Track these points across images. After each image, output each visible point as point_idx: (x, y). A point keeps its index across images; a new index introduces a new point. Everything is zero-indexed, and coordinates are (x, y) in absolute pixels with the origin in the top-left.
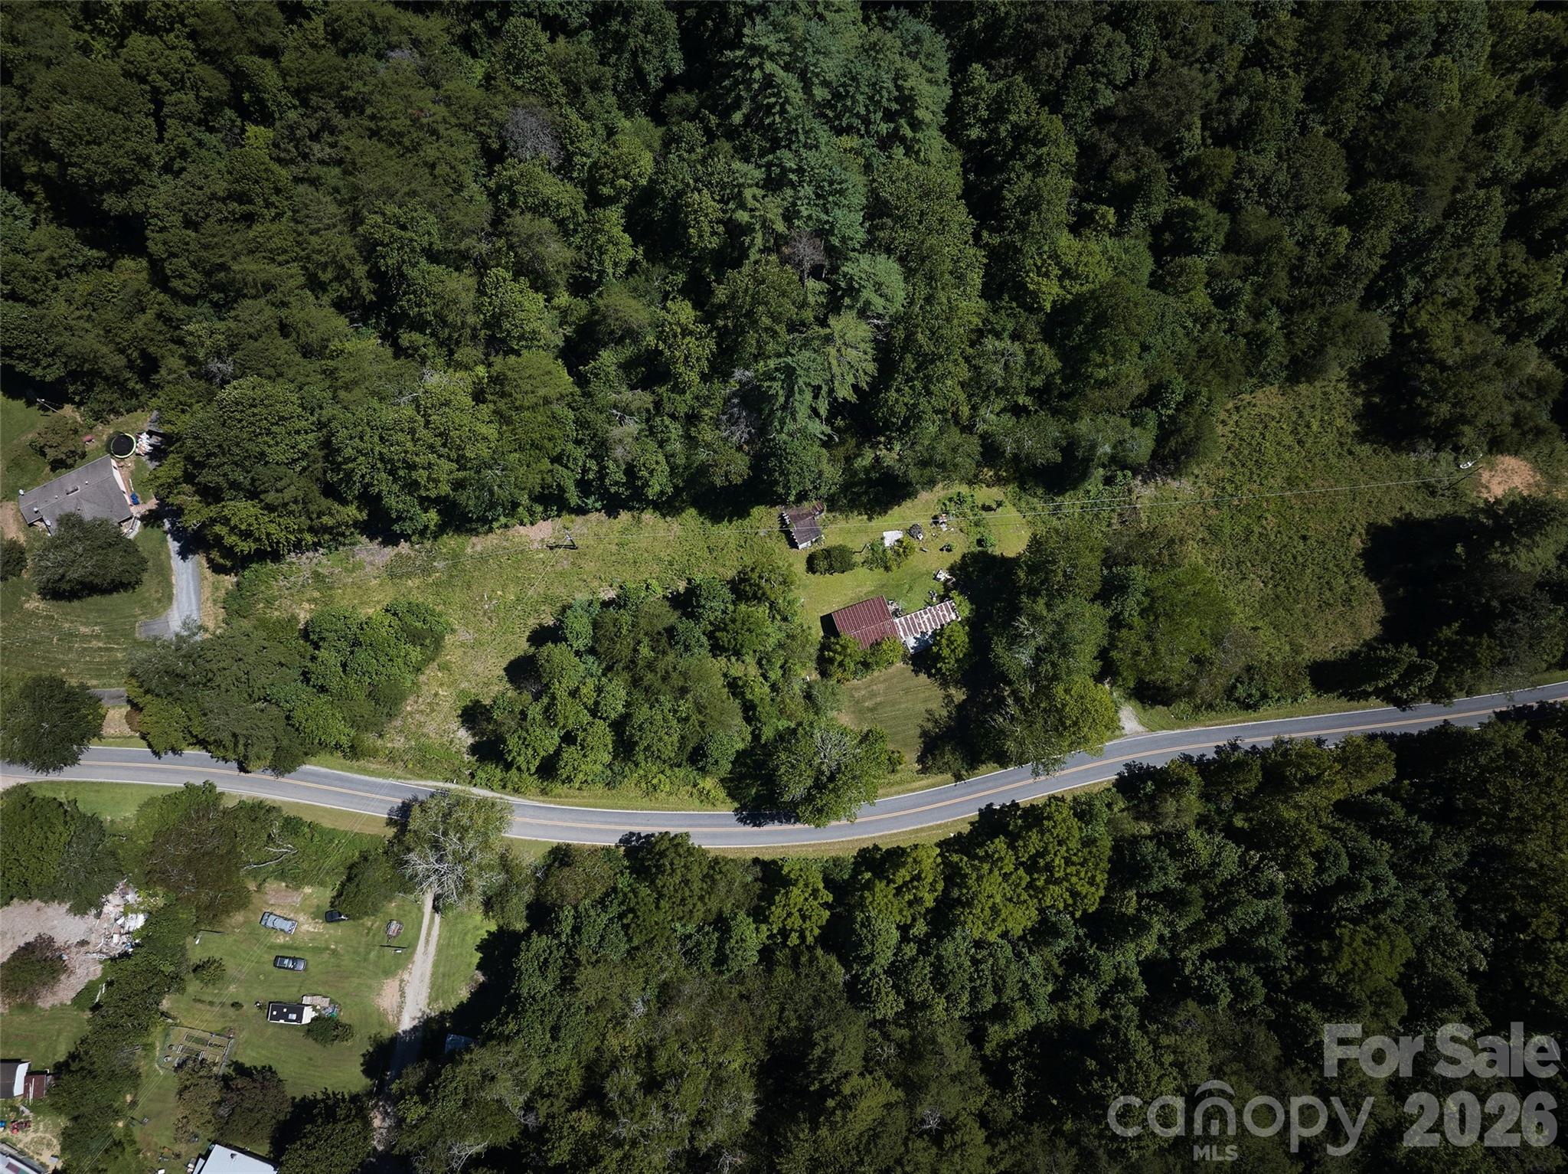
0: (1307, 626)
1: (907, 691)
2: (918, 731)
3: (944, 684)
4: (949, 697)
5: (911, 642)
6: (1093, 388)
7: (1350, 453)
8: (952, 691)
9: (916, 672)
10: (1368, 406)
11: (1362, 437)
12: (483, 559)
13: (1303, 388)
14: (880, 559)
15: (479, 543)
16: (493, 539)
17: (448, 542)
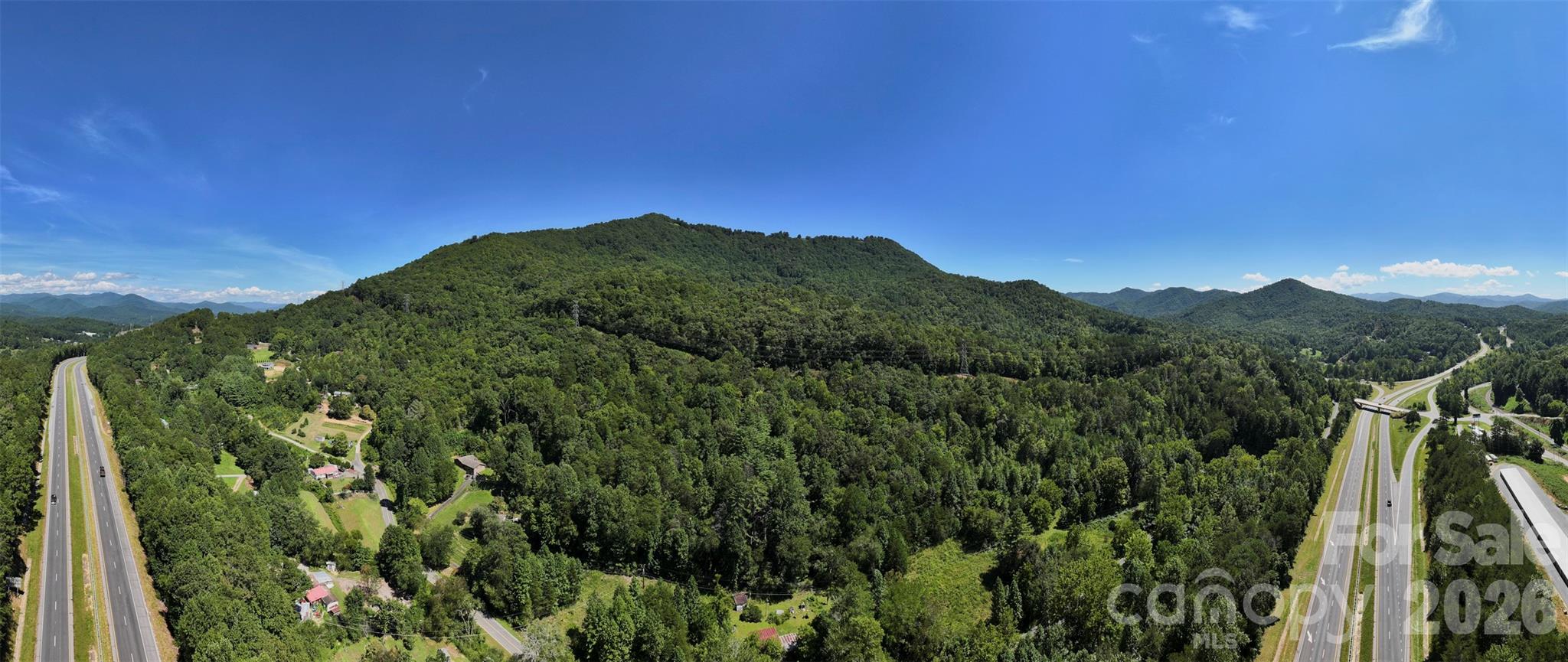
5: (786, 646)
6: (856, 534)
7: (964, 558)
10: (964, 545)
11: (965, 552)
12: (606, 582)
13: (940, 546)
14: (774, 619)
15: (607, 577)
16: (612, 577)
17: (596, 573)
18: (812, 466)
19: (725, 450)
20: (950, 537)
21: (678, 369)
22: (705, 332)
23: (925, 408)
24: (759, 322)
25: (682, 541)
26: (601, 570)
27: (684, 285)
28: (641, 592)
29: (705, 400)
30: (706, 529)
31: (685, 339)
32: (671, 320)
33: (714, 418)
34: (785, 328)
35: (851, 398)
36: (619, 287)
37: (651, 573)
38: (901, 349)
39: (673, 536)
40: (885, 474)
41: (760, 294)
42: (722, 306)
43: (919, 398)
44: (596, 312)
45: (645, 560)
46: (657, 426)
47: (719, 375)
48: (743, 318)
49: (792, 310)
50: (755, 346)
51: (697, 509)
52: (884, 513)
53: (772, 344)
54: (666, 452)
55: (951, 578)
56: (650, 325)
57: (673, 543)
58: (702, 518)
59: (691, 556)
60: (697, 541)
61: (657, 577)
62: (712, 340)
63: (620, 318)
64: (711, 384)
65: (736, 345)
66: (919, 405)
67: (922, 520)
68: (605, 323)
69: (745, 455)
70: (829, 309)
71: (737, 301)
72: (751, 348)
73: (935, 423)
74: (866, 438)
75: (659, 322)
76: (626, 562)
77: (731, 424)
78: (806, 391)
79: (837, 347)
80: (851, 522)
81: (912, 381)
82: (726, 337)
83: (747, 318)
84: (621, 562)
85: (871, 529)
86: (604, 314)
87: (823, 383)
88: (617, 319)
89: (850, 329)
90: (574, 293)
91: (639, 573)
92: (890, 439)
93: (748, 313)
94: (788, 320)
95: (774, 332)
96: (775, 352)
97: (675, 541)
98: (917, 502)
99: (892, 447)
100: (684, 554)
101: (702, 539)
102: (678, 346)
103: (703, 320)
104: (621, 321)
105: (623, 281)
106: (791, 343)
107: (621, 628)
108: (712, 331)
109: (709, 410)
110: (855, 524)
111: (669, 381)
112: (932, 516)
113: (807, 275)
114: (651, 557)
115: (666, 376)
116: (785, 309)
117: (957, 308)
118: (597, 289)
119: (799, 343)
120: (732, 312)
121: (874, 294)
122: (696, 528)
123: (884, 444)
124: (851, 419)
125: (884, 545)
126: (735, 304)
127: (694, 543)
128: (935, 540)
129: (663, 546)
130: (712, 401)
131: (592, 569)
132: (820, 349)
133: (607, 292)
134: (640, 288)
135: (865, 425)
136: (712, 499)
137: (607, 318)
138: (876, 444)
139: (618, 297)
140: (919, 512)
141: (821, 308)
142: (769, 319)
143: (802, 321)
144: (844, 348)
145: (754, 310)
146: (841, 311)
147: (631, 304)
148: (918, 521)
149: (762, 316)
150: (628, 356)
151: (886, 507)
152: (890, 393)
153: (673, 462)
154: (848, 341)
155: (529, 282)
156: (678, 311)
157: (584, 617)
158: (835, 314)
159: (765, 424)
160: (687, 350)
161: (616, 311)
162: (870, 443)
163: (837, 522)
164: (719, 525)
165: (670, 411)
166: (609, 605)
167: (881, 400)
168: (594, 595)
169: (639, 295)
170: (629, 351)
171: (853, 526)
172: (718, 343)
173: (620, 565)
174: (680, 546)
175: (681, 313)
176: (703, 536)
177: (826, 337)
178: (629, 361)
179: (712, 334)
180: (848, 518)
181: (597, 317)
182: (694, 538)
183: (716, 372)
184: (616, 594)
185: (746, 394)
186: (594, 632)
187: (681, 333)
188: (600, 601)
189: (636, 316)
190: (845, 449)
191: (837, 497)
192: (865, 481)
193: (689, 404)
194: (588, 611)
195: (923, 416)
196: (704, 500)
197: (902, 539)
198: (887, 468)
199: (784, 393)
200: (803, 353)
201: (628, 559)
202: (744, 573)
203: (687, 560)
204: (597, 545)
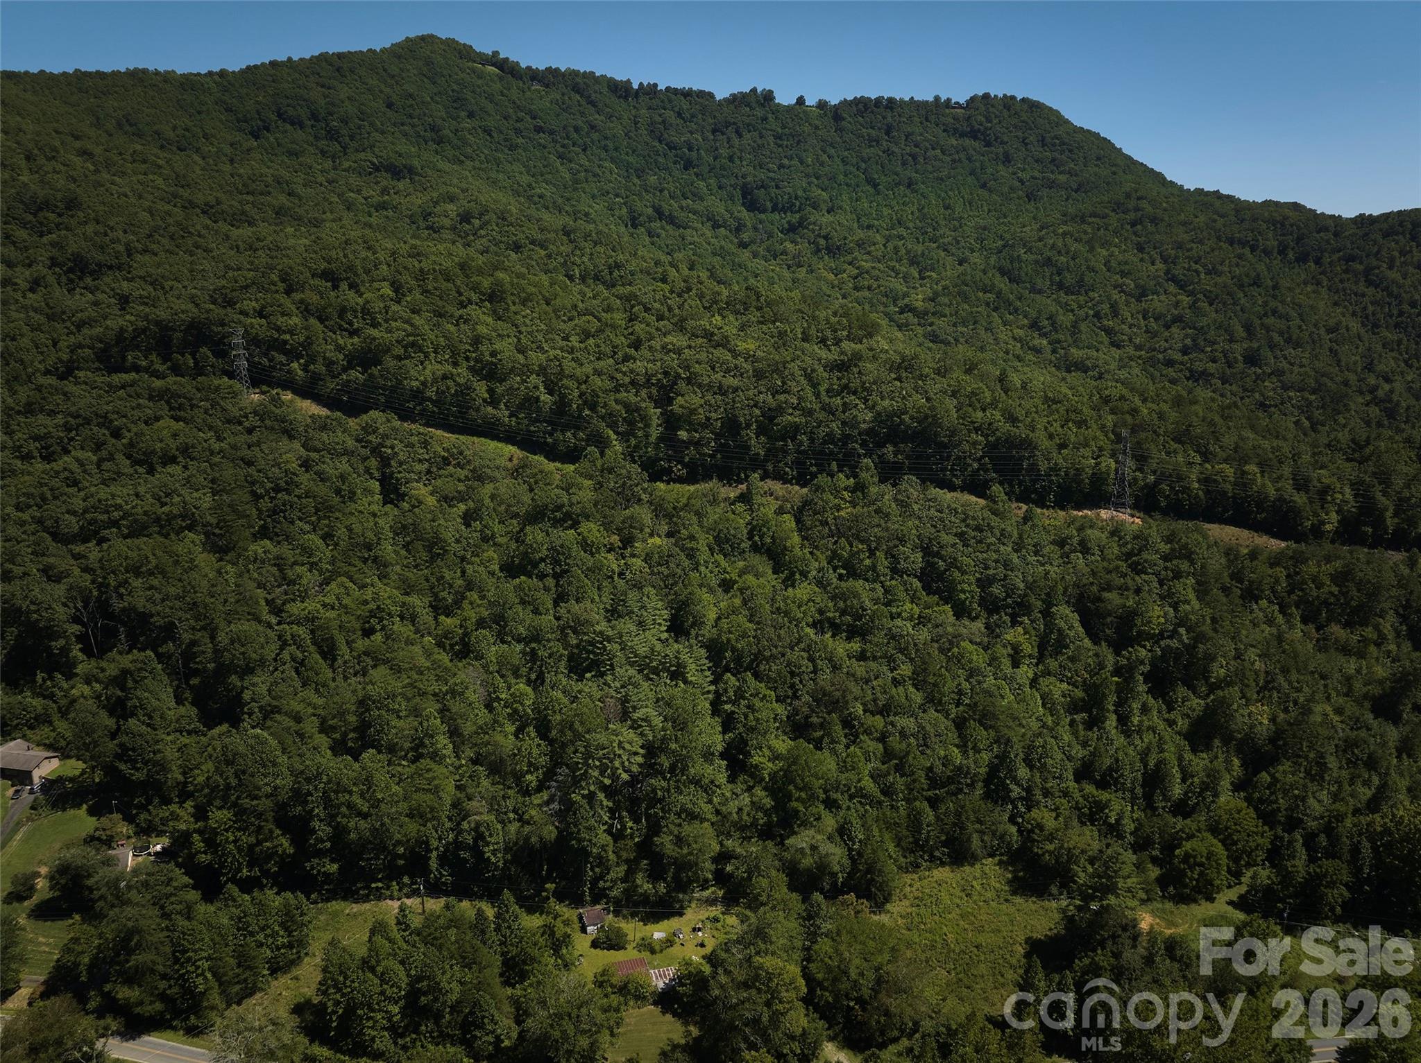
0: (986, 999)
1: (654, 1024)
2: (659, 1051)
3: (686, 1024)
4: (689, 1033)
5: (661, 985)
6: (799, 826)
7: (1007, 900)
8: (692, 1028)
9: (664, 1013)
10: (1015, 878)
11: (1014, 893)
12: (354, 918)
13: (967, 868)
14: (648, 946)
15: (356, 908)
16: (367, 906)
17: (335, 905)
18: (740, 694)
19: (578, 668)
20: (992, 855)
21: (488, 488)
22: (545, 398)
23: (997, 590)
24: (666, 374)
25: (491, 835)
26: (345, 898)
27: (499, 283)
28: (416, 922)
29: (542, 560)
30: (533, 812)
31: (503, 414)
32: (471, 369)
33: (560, 599)
34: (721, 391)
35: (840, 558)
36: (344, 285)
37: (435, 890)
38: (975, 443)
39: (476, 829)
40: (878, 721)
41: (674, 301)
42: (586, 335)
43: (987, 568)
44: (293, 355)
45: (425, 871)
46: (442, 618)
47: (571, 505)
48: (630, 364)
49: (742, 346)
50: (655, 432)
51: (518, 777)
52: (861, 793)
53: (692, 427)
54: (461, 677)
55: (971, 928)
56: (424, 384)
57: (475, 840)
58: (526, 793)
59: (509, 857)
60: (518, 832)
61: (447, 894)
62: (562, 416)
63: (350, 366)
64: (556, 523)
65: (613, 426)
66: (984, 583)
67: (937, 818)
68: (315, 378)
69: (609, 678)
70: (823, 341)
71: (619, 318)
72: (647, 436)
73: (1014, 623)
74: (856, 646)
75: (445, 377)
76: (389, 878)
77: (592, 611)
78: (751, 537)
79: (830, 435)
80: (794, 804)
81: (978, 529)
82: (593, 408)
83: (639, 366)
84: (380, 880)
85: (830, 822)
86: (312, 359)
87: (789, 521)
88: (345, 370)
89: (864, 392)
90: (230, 303)
91: (415, 893)
92: (901, 651)
93: (644, 351)
94: (728, 371)
95: (694, 399)
96: (697, 444)
97: (479, 836)
98: (934, 782)
99: (906, 669)
100: (494, 853)
101: (527, 829)
102: (490, 431)
103: (542, 371)
104: (352, 372)
105: (351, 268)
106: (732, 426)
107: (383, 981)
108: (563, 397)
109: (550, 582)
110: (801, 808)
111: (467, 519)
112: (958, 814)
113: (815, 207)
114: (433, 864)
115: (462, 507)
116: (724, 343)
117: (1185, 300)
118: (288, 292)
119: (748, 426)
120: (608, 350)
121: (976, 258)
122: (515, 811)
123: (891, 660)
124: (831, 604)
125: (850, 850)
126: (614, 327)
127: (513, 836)
128: (959, 855)
129: (458, 845)
130: (557, 562)
131: (328, 900)
132: (794, 439)
133: (314, 298)
134: (397, 288)
135: (860, 618)
136: (543, 760)
137: (319, 367)
138: (875, 658)
139: (342, 312)
140: (934, 803)
141: (806, 338)
142: (687, 368)
143: (759, 375)
144: (846, 438)
145: (656, 344)
146: (847, 346)
147: (375, 333)
148: (929, 815)
149: (672, 361)
150: (373, 463)
151: (868, 783)
152: (927, 551)
153: (475, 694)
154: (853, 423)
155: (100, 258)
156: (485, 349)
157: (320, 977)
158: (833, 355)
159: (658, 610)
160: (510, 438)
161: (339, 348)
162: (862, 657)
163: (768, 802)
164: (556, 806)
165: (470, 586)
166: (362, 952)
167: (903, 565)
168: (333, 943)
169: (395, 307)
170: (376, 451)
171: (797, 812)
172: (577, 423)
173: (380, 885)
174: (487, 844)
175: (493, 354)
176: (528, 823)
177: (810, 412)
178: (376, 474)
179: (562, 405)
180: (789, 797)
181: (295, 365)
182: (513, 828)
183: (565, 499)
184: (373, 932)
185: (627, 542)
186: (338, 996)
187: (493, 401)
188: (344, 950)
189: (390, 362)
190: (807, 666)
191: (776, 757)
192: (838, 731)
193: (511, 570)
194: (325, 970)
195: (991, 606)
196: (530, 764)
197: (891, 847)
198: (884, 711)
199: (703, 542)
200: (757, 446)
201: (393, 873)
202: (601, 877)
203: (501, 864)
204: (333, 861)
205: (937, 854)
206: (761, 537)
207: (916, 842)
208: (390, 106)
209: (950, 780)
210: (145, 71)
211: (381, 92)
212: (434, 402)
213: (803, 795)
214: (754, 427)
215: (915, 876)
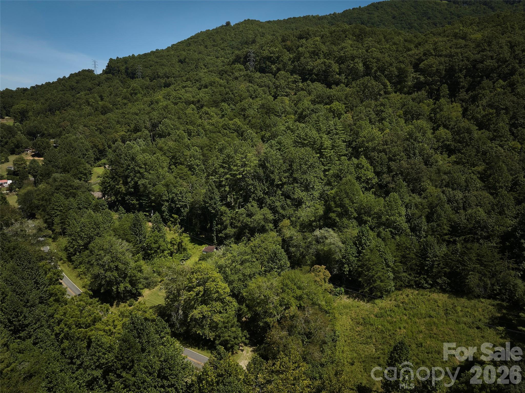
7: (478, 328)
44: (273, 63)
56: (314, 67)
128: (458, 288)
163: (320, 212)
180: (330, 209)
181: (273, 66)
202: (220, 232)
203: (185, 214)
204: (137, 200)
205: (439, 281)
206: (435, 114)
207: (422, 266)
208: (394, 18)
209: (472, 231)
210: (309, 16)
211: (391, 13)
212: (316, 75)
213: (339, 210)
214: (464, 71)
215: (417, 292)
